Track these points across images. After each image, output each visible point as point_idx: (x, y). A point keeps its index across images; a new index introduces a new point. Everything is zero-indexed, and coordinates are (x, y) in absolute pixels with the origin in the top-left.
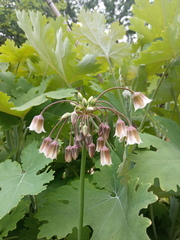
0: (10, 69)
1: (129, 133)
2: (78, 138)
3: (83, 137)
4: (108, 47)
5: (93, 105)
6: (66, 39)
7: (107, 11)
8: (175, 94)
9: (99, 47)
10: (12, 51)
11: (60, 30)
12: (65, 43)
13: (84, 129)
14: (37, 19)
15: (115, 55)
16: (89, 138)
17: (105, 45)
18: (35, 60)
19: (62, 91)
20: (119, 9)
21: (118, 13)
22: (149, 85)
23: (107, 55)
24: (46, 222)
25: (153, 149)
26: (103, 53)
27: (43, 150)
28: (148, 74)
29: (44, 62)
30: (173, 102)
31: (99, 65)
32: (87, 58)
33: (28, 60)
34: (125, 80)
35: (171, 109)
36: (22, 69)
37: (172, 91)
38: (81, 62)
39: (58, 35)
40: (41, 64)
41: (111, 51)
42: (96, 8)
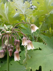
4: (24, 10)
6: (8, 7)
8: (49, 28)
9: (21, 10)
12: (7, 9)
15: (27, 13)
17: (23, 10)
22: (40, 25)
25: (40, 49)
26: (22, 13)
30: (48, 31)
31: (21, 17)
32: (16, 14)
34: (31, 22)
35: (47, 33)
37: (47, 26)
38: (14, 16)
41: (25, 12)
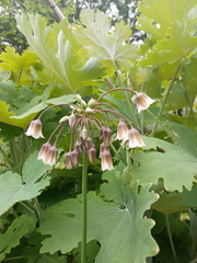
0: (12, 78)
1: (131, 135)
2: (78, 143)
3: (83, 141)
4: (114, 49)
5: (92, 107)
6: (67, 42)
7: (120, 14)
9: (103, 49)
10: (13, 58)
11: (61, 32)
13: (83, 133)
14: (36, 22)
15: (122, 57)
16: (89, 142)
18: (38, 67)
19: (65, 96)
20: (133, 11)
21: (132, 16)
22: (164, 91)
23: (113, 58)
24: (50, 236)
25: (159, 150)
26: (109, 56)
27: (42, 156)
28: (162, 79)
29: (48, 69)
31: (104, 69)
32: (91, 61)
33: (31, 68)
34: (133, 84)
36: (24, 77)
38: (84, 67)
39: (59, 38)
40: (45, 71)
41: (117, 53)
42: (108, 11)
